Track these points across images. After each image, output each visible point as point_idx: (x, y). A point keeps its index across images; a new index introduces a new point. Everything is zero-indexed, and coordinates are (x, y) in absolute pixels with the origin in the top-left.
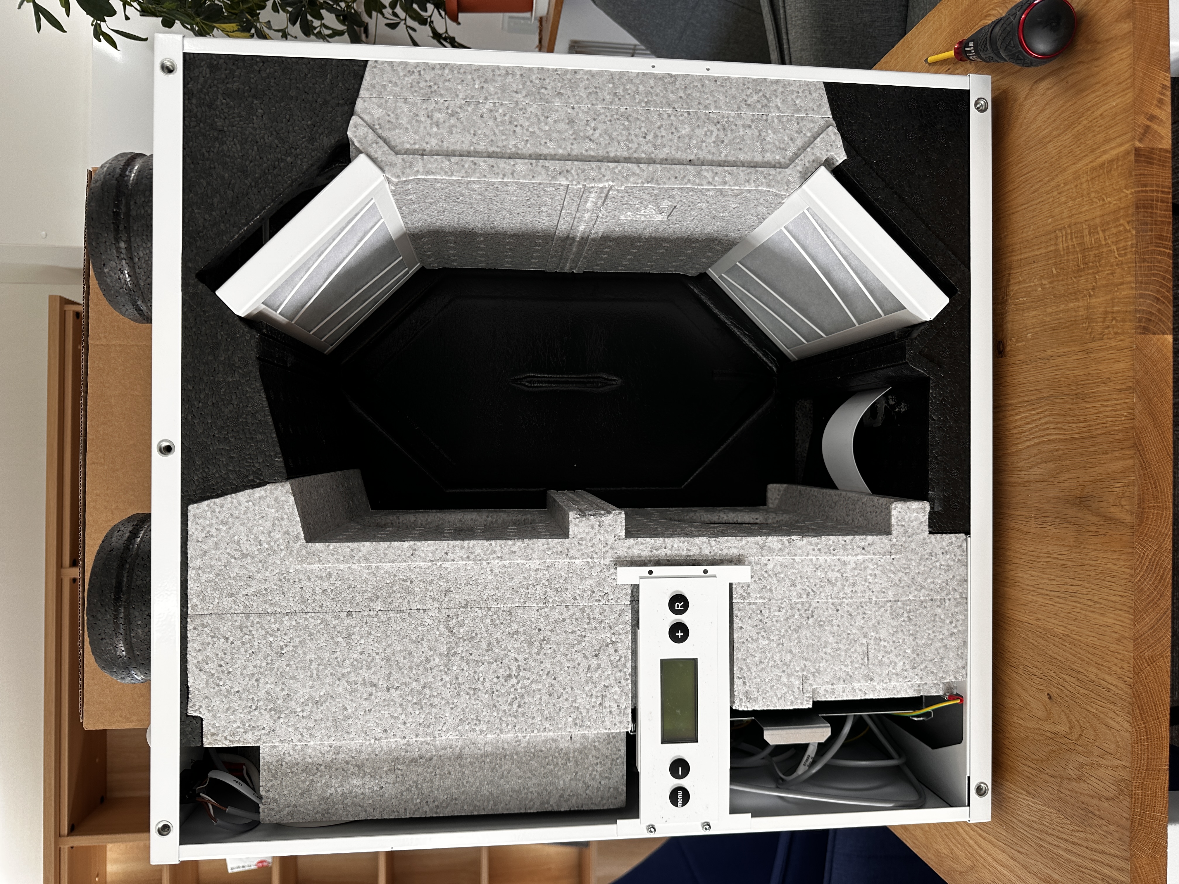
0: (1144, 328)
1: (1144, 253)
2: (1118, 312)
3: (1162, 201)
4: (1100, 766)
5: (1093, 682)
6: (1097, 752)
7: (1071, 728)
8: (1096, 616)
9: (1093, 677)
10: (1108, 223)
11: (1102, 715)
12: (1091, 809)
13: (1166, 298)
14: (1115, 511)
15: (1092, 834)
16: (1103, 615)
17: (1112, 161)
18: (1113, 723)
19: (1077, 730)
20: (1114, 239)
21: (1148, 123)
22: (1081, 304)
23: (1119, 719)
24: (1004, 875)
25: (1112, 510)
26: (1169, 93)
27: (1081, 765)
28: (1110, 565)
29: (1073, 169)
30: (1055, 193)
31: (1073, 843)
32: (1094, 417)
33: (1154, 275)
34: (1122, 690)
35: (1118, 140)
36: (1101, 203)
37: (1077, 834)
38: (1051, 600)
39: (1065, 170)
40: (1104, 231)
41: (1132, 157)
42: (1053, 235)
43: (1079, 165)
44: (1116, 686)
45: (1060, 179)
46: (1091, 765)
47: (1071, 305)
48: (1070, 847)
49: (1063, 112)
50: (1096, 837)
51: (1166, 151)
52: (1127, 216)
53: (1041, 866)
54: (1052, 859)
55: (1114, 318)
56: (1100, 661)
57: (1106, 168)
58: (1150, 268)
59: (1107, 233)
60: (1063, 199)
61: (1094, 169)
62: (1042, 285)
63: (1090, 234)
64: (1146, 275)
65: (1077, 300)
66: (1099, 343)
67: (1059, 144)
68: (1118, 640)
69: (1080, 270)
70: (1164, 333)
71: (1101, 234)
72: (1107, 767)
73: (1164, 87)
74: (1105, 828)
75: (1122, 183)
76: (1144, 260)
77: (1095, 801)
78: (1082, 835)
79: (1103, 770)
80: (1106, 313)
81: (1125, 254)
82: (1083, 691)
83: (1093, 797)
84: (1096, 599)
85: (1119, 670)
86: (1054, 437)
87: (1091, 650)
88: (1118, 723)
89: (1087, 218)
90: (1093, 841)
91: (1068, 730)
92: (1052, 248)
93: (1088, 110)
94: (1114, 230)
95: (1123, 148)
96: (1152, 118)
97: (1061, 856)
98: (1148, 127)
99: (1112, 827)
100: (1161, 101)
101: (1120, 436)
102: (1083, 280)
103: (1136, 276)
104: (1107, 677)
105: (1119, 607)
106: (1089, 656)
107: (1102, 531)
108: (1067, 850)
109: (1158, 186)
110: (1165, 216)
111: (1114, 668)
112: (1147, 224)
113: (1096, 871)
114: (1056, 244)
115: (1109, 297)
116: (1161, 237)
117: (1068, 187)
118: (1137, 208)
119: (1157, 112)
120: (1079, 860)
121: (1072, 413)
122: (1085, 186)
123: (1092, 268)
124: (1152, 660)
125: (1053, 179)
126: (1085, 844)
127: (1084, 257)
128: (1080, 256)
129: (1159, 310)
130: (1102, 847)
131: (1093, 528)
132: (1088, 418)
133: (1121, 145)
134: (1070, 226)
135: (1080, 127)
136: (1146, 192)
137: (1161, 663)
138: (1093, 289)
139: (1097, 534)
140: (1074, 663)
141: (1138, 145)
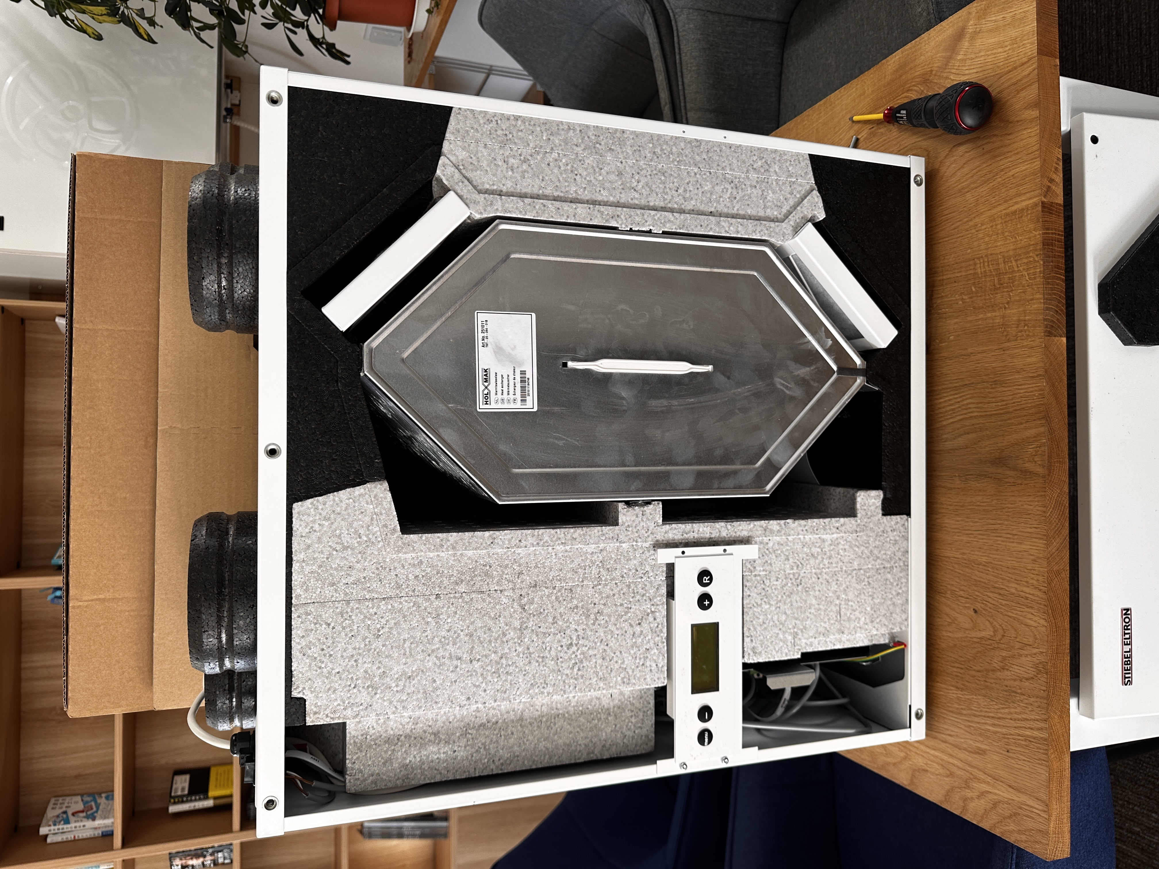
0: (1050, 332)
1: (1048, 278)
2: (1030, 320)
3: (1059, 241)
4: (1021, 655)
5: (1013, 594)
6: (1017, 645)
7: (995, 631)
8: (1015, 545)
9: (1013, 591)
10: (1020, 255)
11: (1021, 618)
12: (1014, 689)
13: (1062, 310)
14: (1029, 466)
15: (1016, 708)
16: (1021, 543)
17: (1023, 210)
18: (1031, 622)
19: (1001, 632)
20: (1025, 267)
21: (1049, 184)
22: (997, 314)
23: (1036, 619)
24: (936, 757)
25: (1027, 465)
26: (1061, 164)
27: (1004, 658)
28: (1026, 506)
29: (989, 213)
30: (973, 231)
31: (999, 718)
32: (1010, 397)
33: (1055, 294)
34: (1038, 596)
35: (1028, 195)
36: (1014, 240)
37: (1002, 711)
38: (975, 537)
39: (982, 214)
40: (1016, 261)
41: (1040, 208)
42: (971, 262)
43: (994, 211)
44: (1033, 595)
45: (977, 220)
46: (1013, 657)
47: (989, 315)
48: (996, 722)
49: (979, 171)
50: (1018, 710)
51: (1060, 205)
52: (1036, 250)
53: (971, 742)
54: (981, 735)
55: (1025, 325)
56: (1019, 578)
57: (1018, 214)
58: (1052, 289)
59: (1019, 262)
60: (981, 236)
61: (1007, 215)
62: (962, 299)
63: (1004, 262)
64: (1050, 294)
65: (994, 311)
66: (1013, 343)
67: (976, 194)
68: (1034, 560)
69: (996, 289)
70: (1061, 336)
71: (1014, 263)
72: (1026, 656)
73: (1058, 159)
74: (1026, 701)
75: (1032, 226)
76: (1048, 283)
77: (1018, 683)
78: (1007, 710)
79: (1023, 658)
80: (1019, 320)
81: (1035, 278)
82: (1004, 602)
83: (1015, 680)
84: (1015, 532)
85: (1035, 582)
86: (976, 414)
87: (1010, 571)
88: (1035, 621)
89: (1002, 250)
90: (1016, 713)
91: (992, 634)
92: (972, 272)
93: (1002, 170)
94: (1025, 261)
95: (1031, 201)
96: (1051, 181)
97: (988, 730)
98: (1049, 187)
99: (1032, 699)
100: (1056, 169)
101: (1033, 411)
102: (999, 296)
103: (1044, 294)
104: (1025, 589)
105: (1035, 536)
106: (1009, 575)
107: (1019, 482)
108: (994, 725)
109: (1055, 230)
110: (1060, 252)
111: (1031, 581)
112: (1049, 257)
113: (1019, 735)
114: (975, 269)
115: (1021, 309)
116: (1058, 267)
117: (983, 227)
118: (1044, 245)
119: (1054, 176)
120: (1004, 730)
121: (991, 395)
122: (999, 227)
123: (1007, 287)
124: (1058, 573)
125: (971, 220)
126: (1009, 717)
127: (1000, 280)
128: (996, 278)
129: (1058, 320)
130: (1024, 716)
131: (1012, 480)
132: (1005, 398)
133: (1030, 199)
134: (986, 256)
135: (994, 183)
136: (1049, 233)
137: (1063, 575)
138: (1008, 303)
139: (1014, 484)
140: (996, 582)
141: (1044, 199)
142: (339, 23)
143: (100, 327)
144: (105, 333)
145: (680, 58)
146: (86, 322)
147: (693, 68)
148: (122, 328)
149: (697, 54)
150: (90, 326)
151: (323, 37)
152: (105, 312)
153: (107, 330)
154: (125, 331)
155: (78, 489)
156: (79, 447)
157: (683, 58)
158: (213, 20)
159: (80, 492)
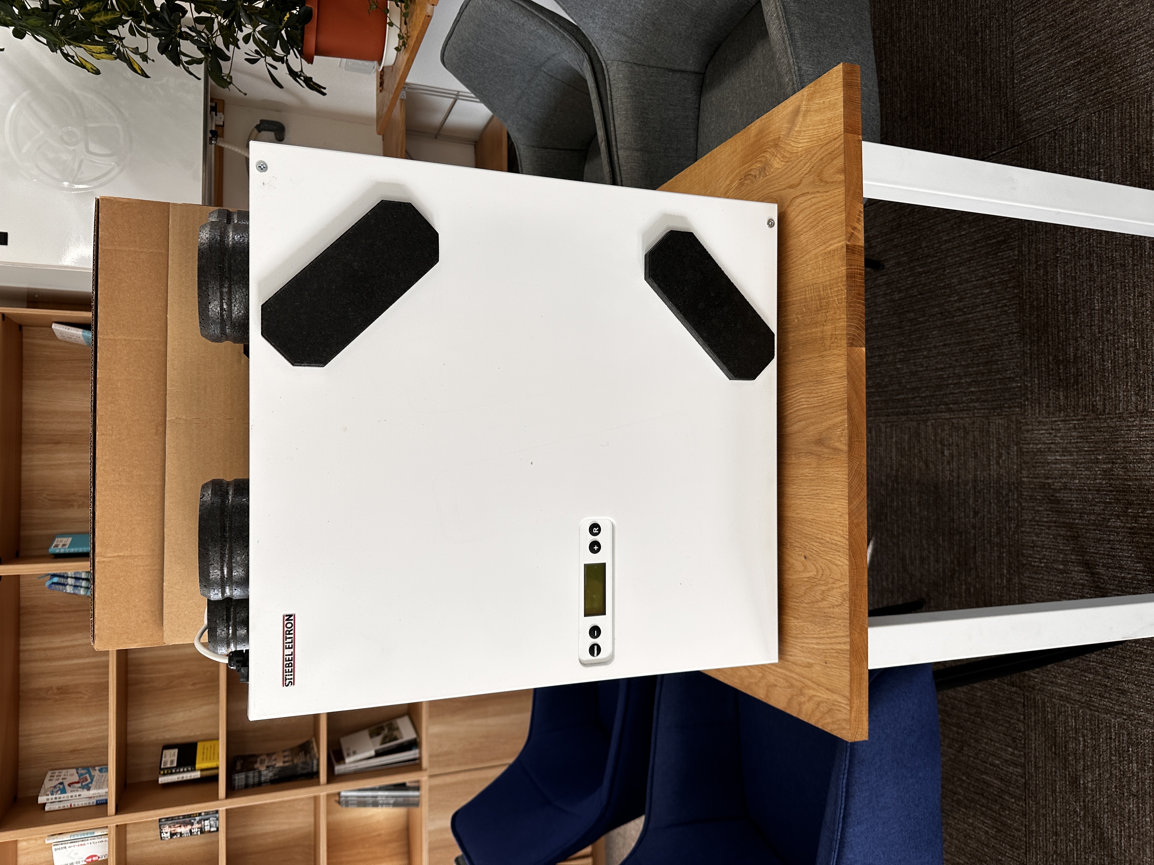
0: (851, 343)
1: (851, 303)
2: (838, 334)
3: (860, 274)
4: (833, 588)
5: (828, 542)
6: (831, 581)
7: (817, 572)
8: (829, 505)
9: (828, 539)
10: (833, 285)
11: (833, 560)
12: (829, 615)
13: (862, 327)
14: (838, 445)
15: (830, 629)
16: (832, 503)
17: (835, 250)
18: (839, 563)
19: (821, 572)
20: (836, 294)
21: (852, 231)
22: (819, 329)
23: (842, 559)
24: (782, 673)
25: (836, 444)
26: (863, 215)
27: (823, 592)
28: (836, 475)
29: (814, 252)
30: (805, 265)
31: (820, 638)
32: (826, 393)
33: (856, 314)
34: (843, 542)
35: (838, 239)
36: (829, 273)
37: (822, 632)
38: (805, 500)
39: (810, 252)
40: (831, 289)
41: (845, 250)
42: (803, 289)
43: (817, 250)
44: (840, 542)
45: (807, 257)
46: (829, 590)
47: (813, 330)
48: (818, 641)
49: (809, 218)
50: (832, 630)
51: (861, 247)
52: (842, 281)
53: (803, 659)
54: (809, 652)
55: (836, 338)
56: (832, 530)
57: (831, 254)
58: (854, 311)
59: (832, 290)
60: (809, 269)
61: (825, 253)
62: (797, 318)
63: (823, 290)
64: (852, 315)
65: (817, 327)
66: (828, 352)
67: (807, 236)
68: (841, 516)
69: (818, 310)
70: (861, 347)
71: (829, 291)
72: (837, 588)
73: (860, 212)
74: (836, 623)
75: (840, 263)
76: (851, 306)
77: (831, 610)
78: (825, 632)
79: (835, 591)
80: (832, 335)
81: (841, 303)
82: (823, 549)
83: (830, 608)
84: (829, 495)
85: (841, 532)
86: (805, 406)
87: (827, 525)
88: (841, 562)
89: (822, 281)
90: (831, 633)
91: (815, 573)
92: (803, 297)
93: (822, 219)
94: (836, 289)
95: (840, 244)
96: (855, 228)
97: (814, 648)
98: (852, 233)
99: (840, 621)
100: (859, 219)
101: (840, 403)
102: (820, 316)
103: (847, 315)
104: (835, 538)
105: (841, 497)
106: (826, 528)
107: (831, 457)
108: (818, 644)
109: (857, 266)
110: (861, 282)
111: (839, 532)
112: (852, 287)
113: (832, 649)
114: (805, 295)
115: (833, 326)
116: (859, 294)
117: (811, 262)
118: (847, 277)
119: (857, 225)
120: (823, 647)
121: (814, 392)
122: (821, 262)
123: (824, 309)
124: (858, 525)
125: (803, 257)
126: (826, 636)
127: (820, 303)
128: (818, 302)
129: (858, 334)
130: (835, 634)
131: (827, 456)
132: (823, 394)
133: (839, 242)
134: (813, 285)
135: (818, 229)
136: (852, 269)
137: (862, 526)
138: (825, 321)
139: (828, 459)
140: (818, 534)
141: (848, 243)
142: (316, 58)
143: (120, 337)
144: (123, 343)
145: (612, 103)
146: (108, 334)
147: (622, 113)
148: (137, 338)
149: (625, 100)
150: (111, 336)
151: (302, 71)
152: (123, 325)
153: (125, 340)
154: (139, 341)
155: (102, 468)
156: (103, 434)
157: (614, 104)
158: (200, 55)
159: (104, 470)
